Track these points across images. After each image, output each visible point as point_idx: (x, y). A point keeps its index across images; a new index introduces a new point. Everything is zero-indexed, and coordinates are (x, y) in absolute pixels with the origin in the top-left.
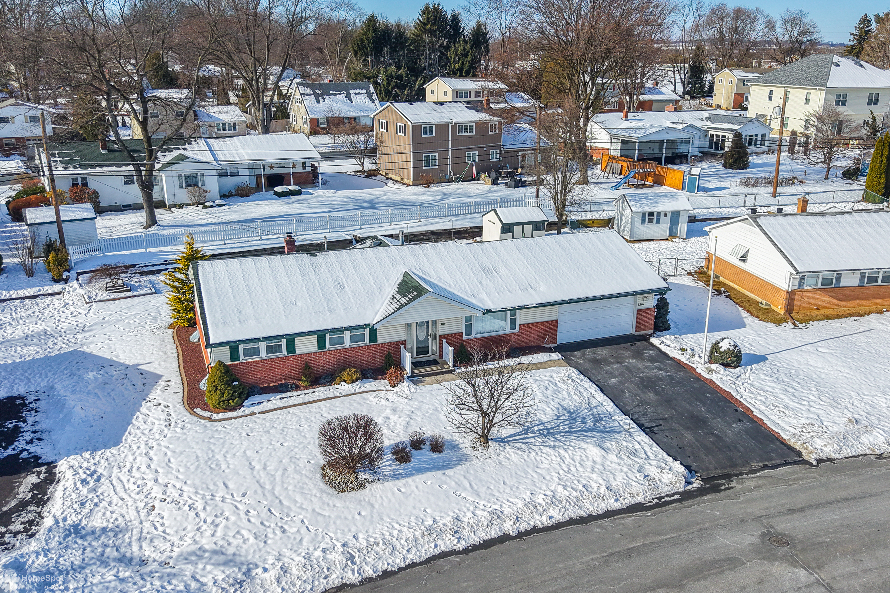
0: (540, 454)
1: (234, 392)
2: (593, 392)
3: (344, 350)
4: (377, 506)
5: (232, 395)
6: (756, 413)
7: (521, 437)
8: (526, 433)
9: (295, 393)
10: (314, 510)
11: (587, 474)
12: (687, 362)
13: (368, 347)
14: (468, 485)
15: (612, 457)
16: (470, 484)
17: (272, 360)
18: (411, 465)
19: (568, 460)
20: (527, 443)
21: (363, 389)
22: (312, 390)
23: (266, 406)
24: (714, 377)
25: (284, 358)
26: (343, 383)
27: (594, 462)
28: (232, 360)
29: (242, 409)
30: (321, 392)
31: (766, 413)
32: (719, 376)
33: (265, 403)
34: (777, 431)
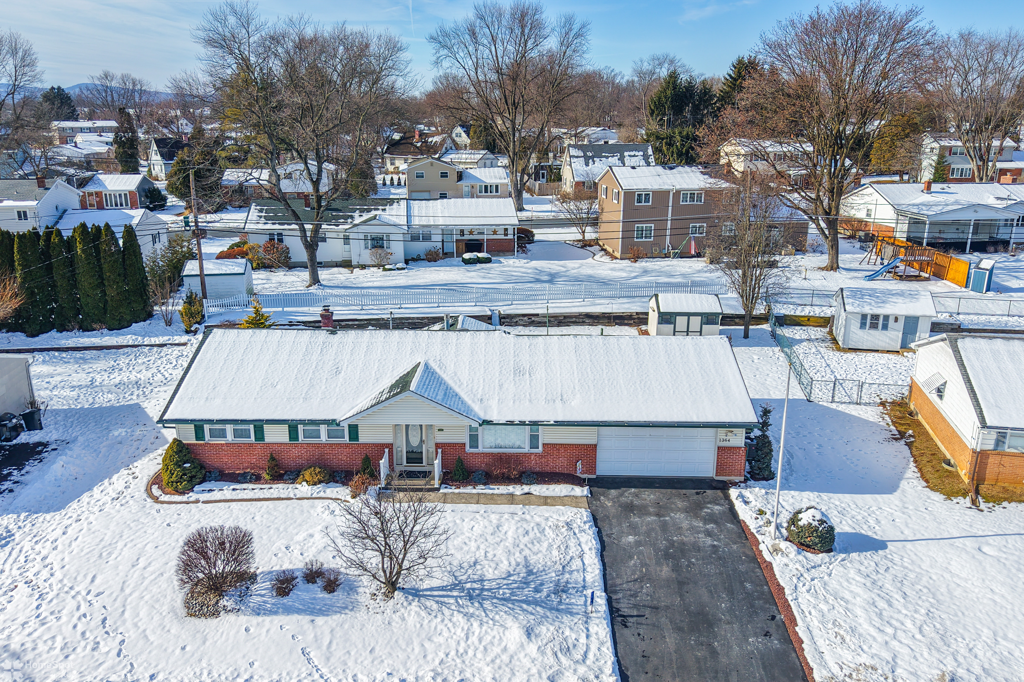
0: (446, 621)
1: (185, 474)
2: (586, 548)
3: (319, 446)
4: (208, 643)
5: (181, 478)
6: (800, 630)
7: (441, 593)
8: (450, 590)
9: (251, 486)
10: (144, 631)
11: (481, 664)
12: (754, 531)
13: (347, 445)
14: (326, 643)
15: (532, 648)
16: (330, 643)
17: (239, 445)
18: (285, 600)
19: (474, 639)
20: (442, 603)
21: (322, 494)
22: (269, 486)
23: (216, 495)
24: (777, 562)
25: (251, 445)
26: (304, 483)
27: (505, 649)
28: (197, 438)
29: (191, 494)
30: (279, 489)
31: (816, 632)
32: (785, 560)
33: (216, 492)
34: (812, 664)
